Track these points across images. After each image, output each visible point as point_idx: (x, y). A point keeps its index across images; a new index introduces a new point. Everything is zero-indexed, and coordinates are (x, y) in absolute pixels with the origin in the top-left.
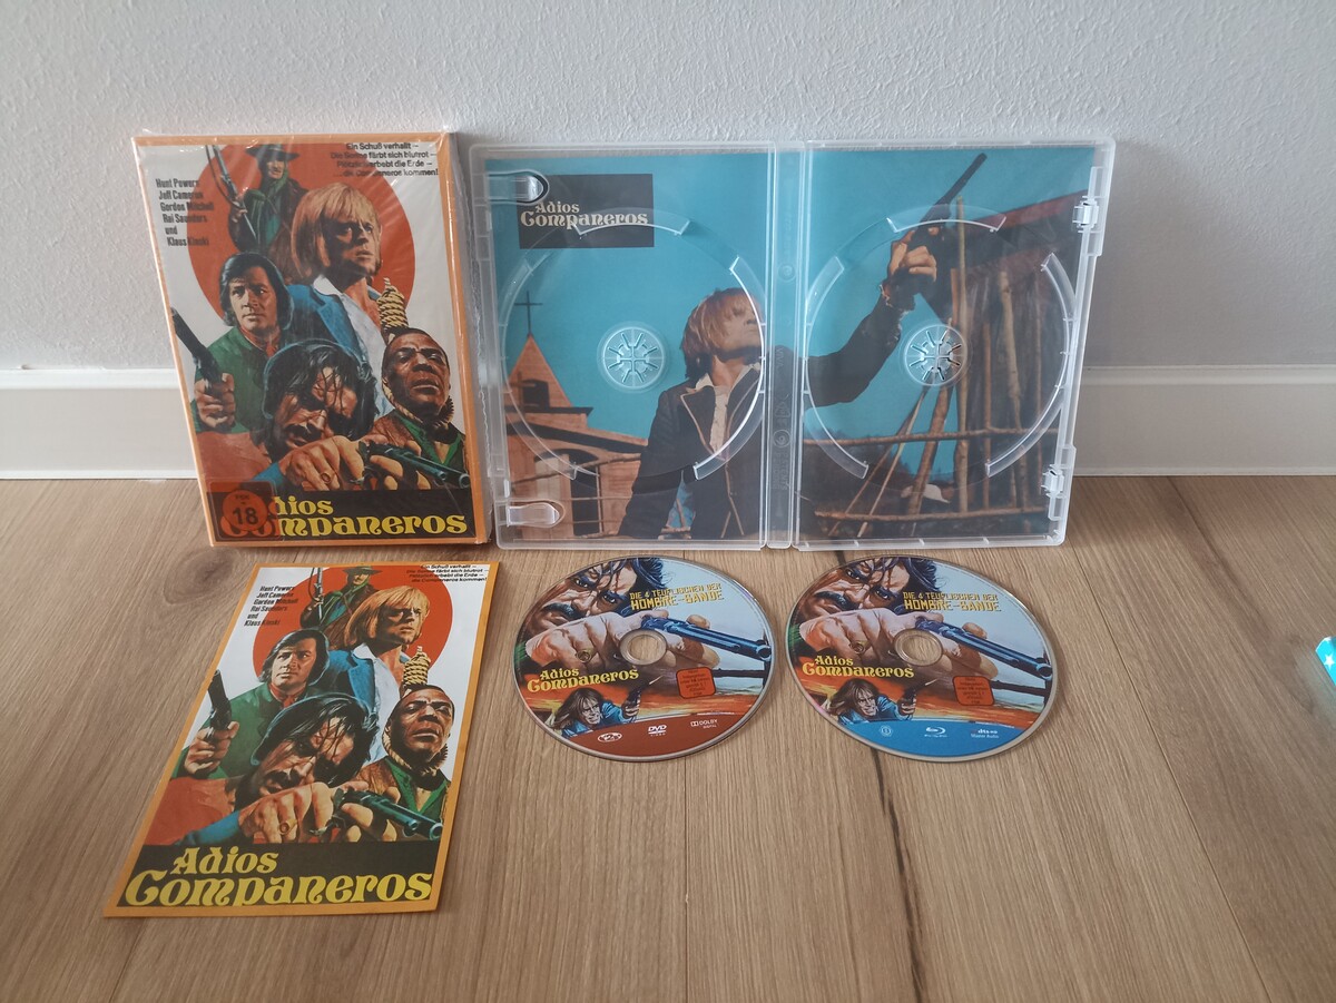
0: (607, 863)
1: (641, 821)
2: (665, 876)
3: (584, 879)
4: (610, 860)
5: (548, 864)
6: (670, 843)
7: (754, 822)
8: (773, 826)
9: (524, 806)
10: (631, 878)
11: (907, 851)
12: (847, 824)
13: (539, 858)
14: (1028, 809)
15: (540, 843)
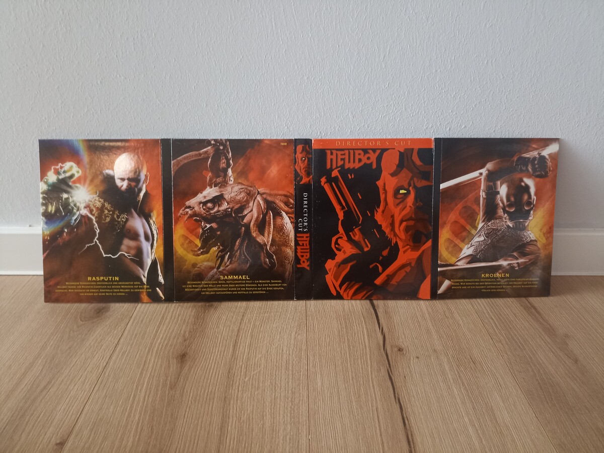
0: (274, 423)
1: (289, 406)
2: (300, 428)
3: (264, 430)
4: (275, 422)
5: (248, 424)
6: (302, 415)
7: (339, 407)
8: (347, 408)
9: (237, 400)
10: (285, 429)
11: (407, 417)
12: (379, 407)
13: (243, 421)
14: (459, 400)
15: (244, 415)
